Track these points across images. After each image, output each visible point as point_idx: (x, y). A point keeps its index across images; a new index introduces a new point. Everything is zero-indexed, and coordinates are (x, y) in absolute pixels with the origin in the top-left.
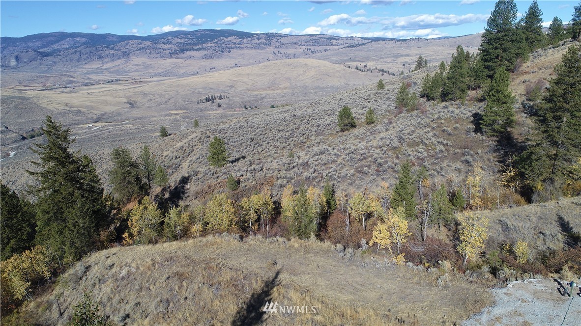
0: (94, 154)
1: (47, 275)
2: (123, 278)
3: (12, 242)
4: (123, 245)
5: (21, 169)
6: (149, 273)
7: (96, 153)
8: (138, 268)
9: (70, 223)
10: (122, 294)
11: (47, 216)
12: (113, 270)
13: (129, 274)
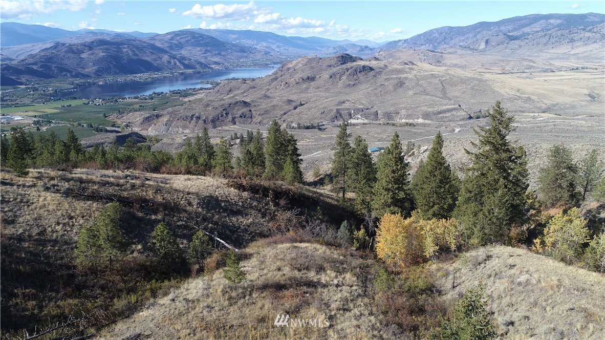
0: (530, 145)
1: (453, 247)
2: (520, 284)
3: (436, 207)
4: (531, 250)
5: (460, 145)
6: (551, 292)
7: (533, 145)
8: (539, 281)
9: (486, 208)
11: (468, 195)
12: (513, 271)
13: (528, 282)
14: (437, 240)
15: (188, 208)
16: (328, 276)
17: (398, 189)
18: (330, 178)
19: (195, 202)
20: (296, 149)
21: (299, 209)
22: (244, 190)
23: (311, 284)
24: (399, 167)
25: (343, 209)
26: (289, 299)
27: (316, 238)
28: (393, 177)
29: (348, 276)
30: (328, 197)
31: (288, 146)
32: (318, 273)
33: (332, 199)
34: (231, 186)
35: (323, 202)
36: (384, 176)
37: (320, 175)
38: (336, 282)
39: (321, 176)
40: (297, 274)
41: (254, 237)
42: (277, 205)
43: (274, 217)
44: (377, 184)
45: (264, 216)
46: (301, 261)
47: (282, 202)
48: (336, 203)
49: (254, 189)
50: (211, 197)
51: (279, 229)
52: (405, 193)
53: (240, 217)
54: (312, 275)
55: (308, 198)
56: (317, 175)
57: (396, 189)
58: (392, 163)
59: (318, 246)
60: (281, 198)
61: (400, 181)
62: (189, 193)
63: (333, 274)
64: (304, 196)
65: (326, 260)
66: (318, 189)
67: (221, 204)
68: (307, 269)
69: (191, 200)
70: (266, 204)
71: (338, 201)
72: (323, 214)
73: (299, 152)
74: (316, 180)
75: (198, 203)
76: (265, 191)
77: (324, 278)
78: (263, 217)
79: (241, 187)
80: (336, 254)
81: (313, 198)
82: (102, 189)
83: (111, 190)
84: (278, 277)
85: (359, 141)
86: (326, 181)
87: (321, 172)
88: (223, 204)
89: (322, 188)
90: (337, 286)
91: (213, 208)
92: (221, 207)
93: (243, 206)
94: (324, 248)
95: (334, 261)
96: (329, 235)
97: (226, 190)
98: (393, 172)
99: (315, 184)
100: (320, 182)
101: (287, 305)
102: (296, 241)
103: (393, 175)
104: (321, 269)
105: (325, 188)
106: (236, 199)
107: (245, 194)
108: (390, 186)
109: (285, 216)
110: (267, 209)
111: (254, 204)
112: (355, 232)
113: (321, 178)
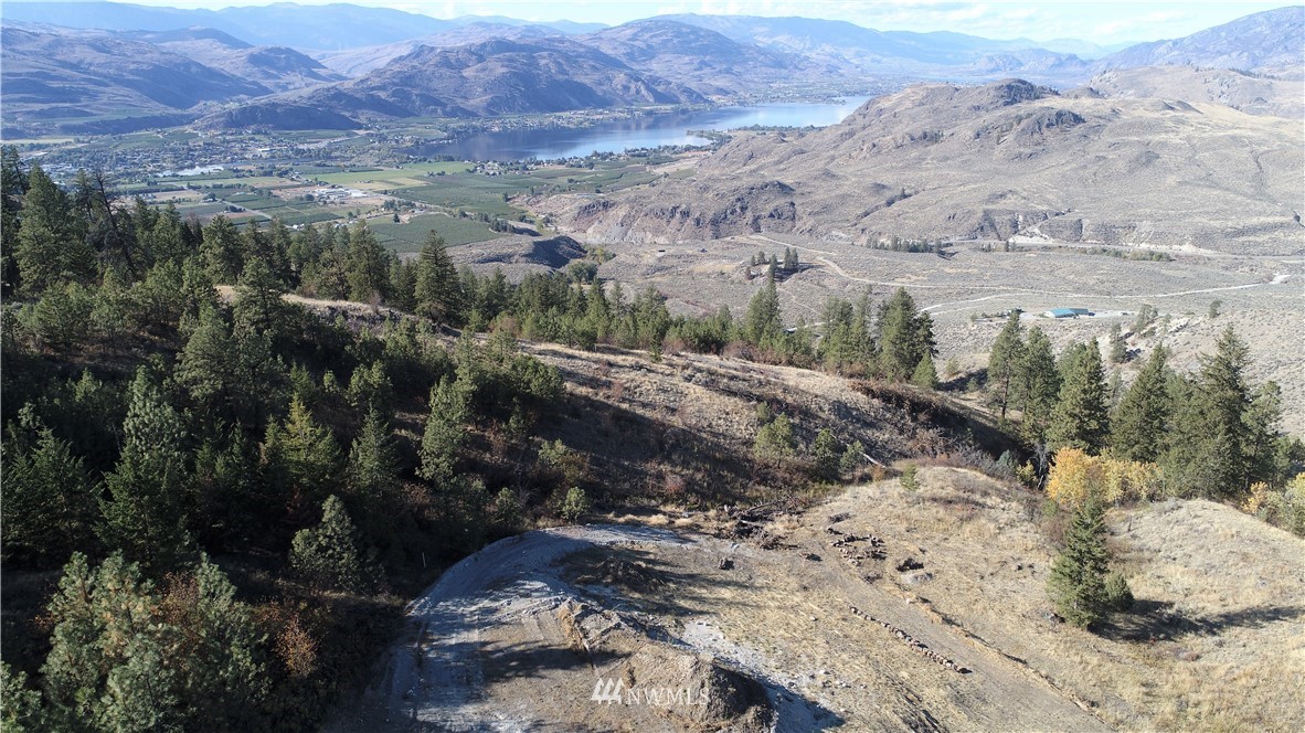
1: (1144, 494)
2: (1197, 531)
3: (1136, 448)
6: (1222, 539)
8: (1217, 531)
10: (1185, 542)
12: (1195, 520)
13: (1204, 530)
14: (1124, 484)
15: (821, 414)
16: (993, 500)
17: (1089, 416)
18: (981, 377)
19: (826, 408)
20: (931, 334)
21: (943, 429)
22: (873, 397)
23: (977, 504)
24: (1093, 387)
25: (1002, 434)
26: (959, 511)
27: (975, 466)
28: (1082, 399)
29: (1014, 504)
30: (980, 415)
31: (919, 328)
32: (983, 496)
33: (986, 418)
34: (858, 390)
35: (976, 422)
36: (1070, 395)
37: (959, 372)
38: (1002, 506)
39: (960, 375)
40: (961, 493)
41: (893, 456)
42: (914, 419)
43: (913, 437)
44: (1057, 406)
45: (901, 432)
46: (964, 483)
47: (922, 417)
48: (992, 425)
49: (886, 397)
50: (839, 402)
51: (923, 450)
52: (1099, 423)
53: (875, 431)
54: (977, 497)
55: (953, 414)
56: (953, 370)
57: (1085, 416)
58: (1084, 379)
59: (979, 474)
60: (921, 412)
61: (1094, 406)
62: (816, 396)
63: (999, 500)
64: (947, 410)
65: (992, 488)
66: (955, 397)
67: (851, 414)
68: (972, 491)
69: (822, 405)
70: (902, 418)
71: (996, 423)
72: (975, 439)
73: (933, 338)
74: (951, 379)
75: (830, 410)
76: (900, 400)
77: (989, 502)
78: (900, 434)
79: (869, 392)
80: (999, 484)
81: (961, 416)
82: (732, 383)
83: (741, 385)
84: (943, 493)
85: (1037, 335)
86: (972, 384)
87: (960, 368)
88: (854, 413)
89: (963, 396)
90: (1003, 509)
91: (845, 417)
92: (853, 417)
93: (875, 418)
94: (985, 476)
95: (997, 489)
96: (988, 462)
97: (853, 393)
98: (1085, 392)
99: (948, 387)
100: (960, 385)
101: (960, 514)
102: (952, 465)
103: (1083, 396)
104: (985, 494)
105: (968, 396)
106: (867, 407)
107: (876, 402)
108: (1077, 410)
109: (927, 435)
110: (904, 424)
111: (888, 415)
112: (1019, 468)
113: (961, 379)
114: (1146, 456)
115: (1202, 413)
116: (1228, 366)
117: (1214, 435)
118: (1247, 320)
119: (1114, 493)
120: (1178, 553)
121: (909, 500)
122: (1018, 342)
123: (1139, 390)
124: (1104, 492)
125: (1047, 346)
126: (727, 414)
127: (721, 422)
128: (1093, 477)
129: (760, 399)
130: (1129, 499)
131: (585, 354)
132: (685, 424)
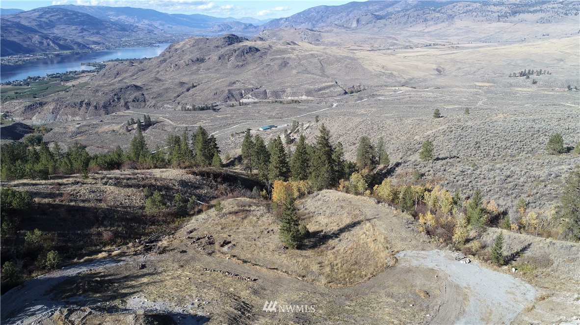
1: (306, 192)
2: (326, 201)
3: (300, 175)
6: (334, 202)
8: (332, 200)
10: (323, 207)
12: (324, 198)
14: (299, 190)
15: (174, 187)
16: (253, 208)
17: (282, 166)
18: (239, 159)
19: (176, 184)
20: (216, 144)
21: (228, 183)
22: (197, 176)
23: (247, 211)
24: (282, 155)
25: (252, 181)
26: (241, 215)
27: (243, 195)
28: (279, 160)
29: (261, 207)
30: (242, 175)
31: (210, 142)
32: (249, 207)
33: (245, 175)
34: (189, 174)
35: (241, 178)
36: (274, 159)
37: (230, 158)
39: (231, 159)
40: (240, 208)
41: (210, 199)
42: (216, 181)
43: (217, 189)
44: (270, 165)
45: (211, 188)
46: (241, 203)
47: (219, 180)
48: (247, 177)
49: (202, 174)
50: (182, 180)
51: (222, 193)
52: (286, 168)
53: (200, 190)
54: (247, 208)
55: (231, 176)
56: (228, 158)
57: (281, 167)
58: (278, 152)
59: (246, 198)
60: (218, 178)
61: (283, 162)
62: (171, 180)
63: (256, 207)
64: (228, 175)
65: (252, 203)
66: (231, 169)
68: (245, 206)
70: (211, 182)
71: (249, 176)
72: (242, 185)
73: (218, 146)
74: (228, 162)
75: (178, 185)
76: (208, 174)
77: (252, 209)
79: (194, 173)
80: (254, 201)
81: (234, 176)
82: (129, 181)
83: (133, 181)
84: (233, 210)
85: (258, 138)
86: (236, 163)
87: (231, 156)
88: (190, 184)
89: (234, 168)
90: (258, 210)
91: (186, 186)
92: (189, 186)
93: (199, 184)
94: (248, 199)
95: (254, 203)
96: (249, 193)
97: (187, 175)
98: (279, 157)
99: (227, 165)
100: (232, 164)
101: (241, 216)
102: (235, 197)
104: (250, 206)
105: (236, 168)
106: (195, 180)
107: (198, 177)
108: (278, 165)
109: (222, 187)
110: (212, 184)
111: (205, 182)
112: (261, 193)
113: (232, 161)
114: (304, 178)
115: (319, 158)
116: (325, 139)
117: (325, 165)
118: (328, 122)
119: (296, 194)
120: (321, 211)
121: (220, 216)
122: (251, 142)
123: (297, 153)
124: (293, 194)
125: (262, 142)
126: (129, 196)
127: (127, 201)
128: (288, 190)
129: (144, 186)
130: (302, 195)
131: (43, 182)
132: (108, 206)
